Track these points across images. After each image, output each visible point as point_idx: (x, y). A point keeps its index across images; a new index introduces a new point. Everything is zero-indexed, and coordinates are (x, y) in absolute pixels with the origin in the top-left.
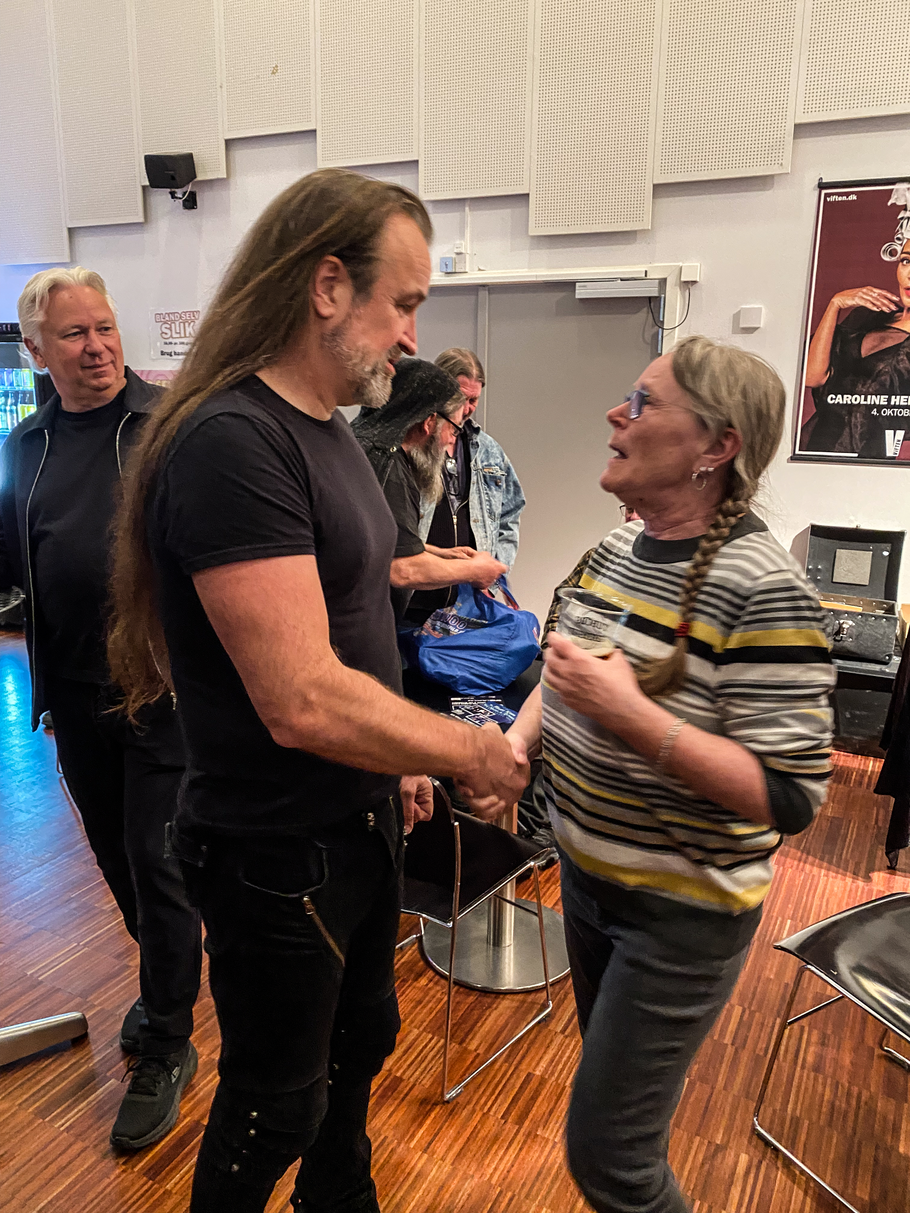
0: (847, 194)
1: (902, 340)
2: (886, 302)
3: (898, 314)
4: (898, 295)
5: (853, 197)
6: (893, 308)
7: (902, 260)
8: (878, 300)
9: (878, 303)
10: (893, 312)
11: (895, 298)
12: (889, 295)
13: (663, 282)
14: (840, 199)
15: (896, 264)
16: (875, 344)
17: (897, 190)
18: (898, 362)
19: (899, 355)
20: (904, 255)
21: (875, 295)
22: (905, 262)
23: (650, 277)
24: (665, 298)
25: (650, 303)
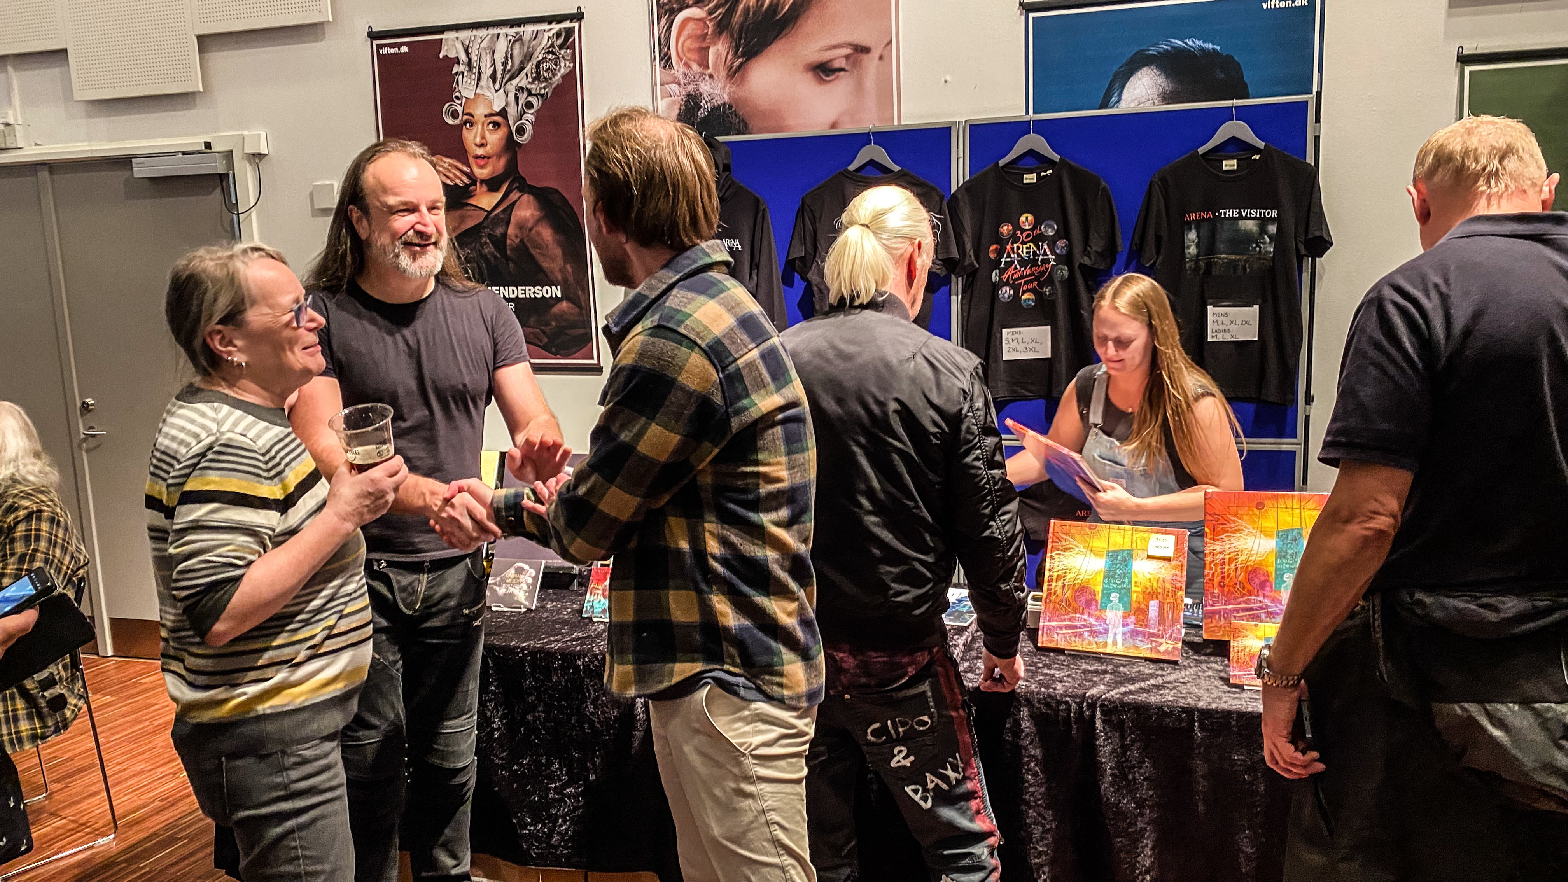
0: (399, 45)
1: (481, 220)
2: (458, 173)
4: (468, 165)
5: (404, 49)
7: (465, 123)
8: (450, 171)
9: (451, 175)
11: (465, 169)
12: (459, 165)
13: (229, 155)
14: (392, 51)
15: (459, 128)
18: (482, 246)
19: (481, 237)
20: (466, 117)
21: (446, 165)
22: (468, 125)
23: (213, 150)
24: (234, 175)
25: (222, 181)
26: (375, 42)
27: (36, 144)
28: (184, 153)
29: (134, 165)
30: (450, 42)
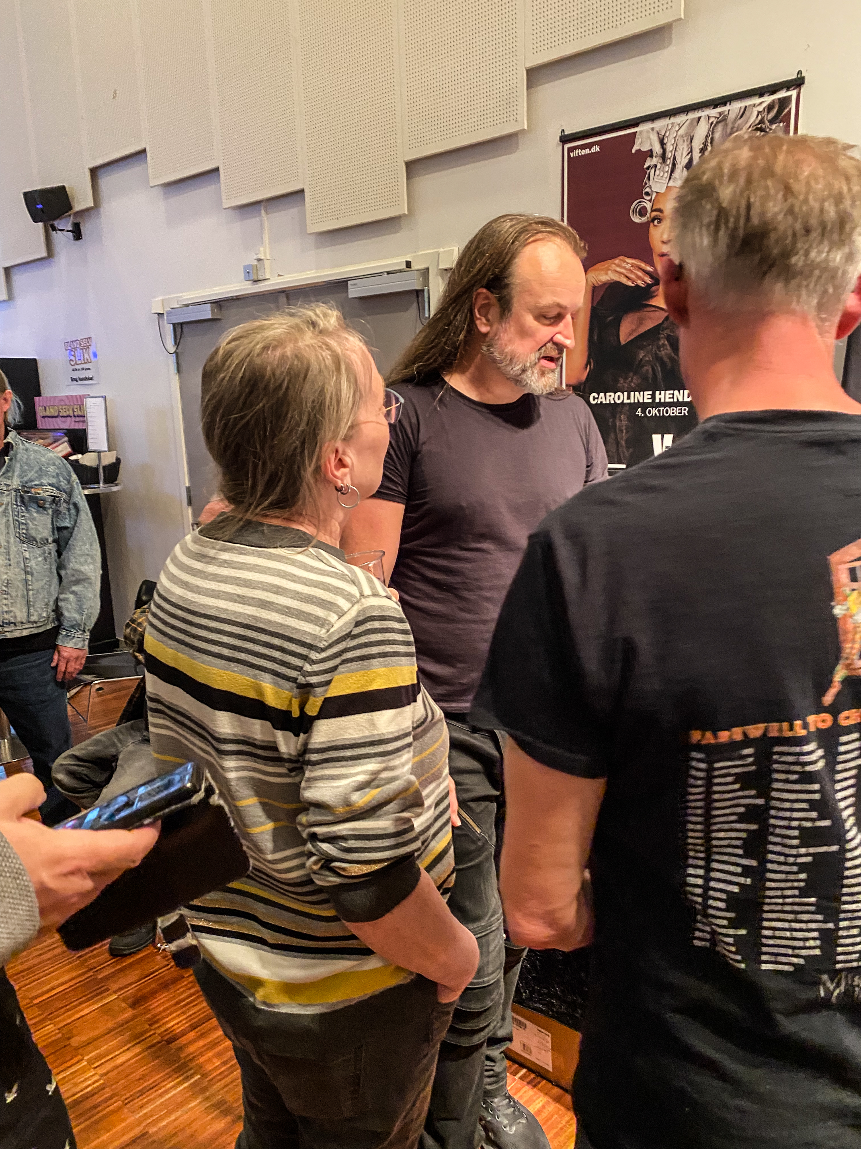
0: (590, 146)
1: (660, 322)
3: (654, 288)
4: (652, 264)
5: (596, 149)
6: (648, 280)
7: (653, 220)
8: (632, 272)
9: (632, 276)
10: (649, 286)
11: (649, 269)
12: (643, 265)
13: (425, 273)
14: (583, 152)
15: (645, 226)
16: (634, 327)
17: (641, 132)
18: (659, 348)
19: (659, 339)
20: (654, 213)
21: (628, 266)
22: (656, 222)
23: (413, 268)
24: (429, 290)
25: (418, 297)
26: (567, 146)
27: (279, 275)
28: (389, 273)
29: (350, 287)
30: (645, 135)
